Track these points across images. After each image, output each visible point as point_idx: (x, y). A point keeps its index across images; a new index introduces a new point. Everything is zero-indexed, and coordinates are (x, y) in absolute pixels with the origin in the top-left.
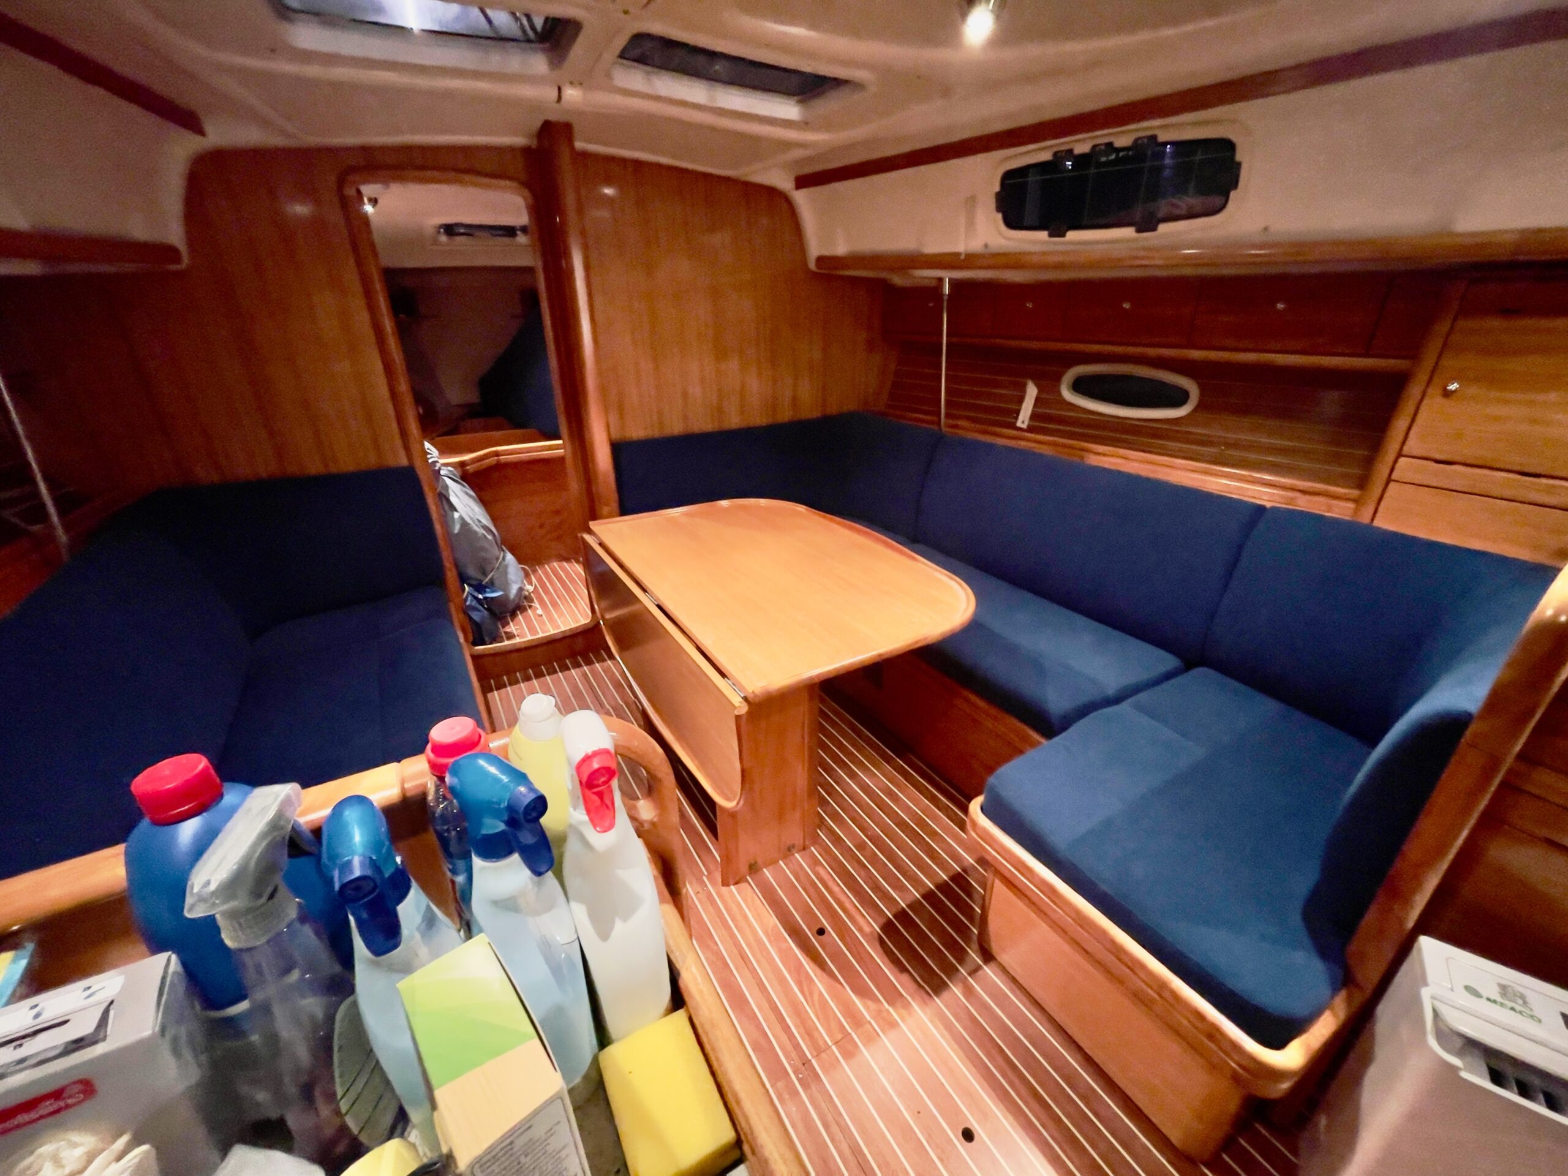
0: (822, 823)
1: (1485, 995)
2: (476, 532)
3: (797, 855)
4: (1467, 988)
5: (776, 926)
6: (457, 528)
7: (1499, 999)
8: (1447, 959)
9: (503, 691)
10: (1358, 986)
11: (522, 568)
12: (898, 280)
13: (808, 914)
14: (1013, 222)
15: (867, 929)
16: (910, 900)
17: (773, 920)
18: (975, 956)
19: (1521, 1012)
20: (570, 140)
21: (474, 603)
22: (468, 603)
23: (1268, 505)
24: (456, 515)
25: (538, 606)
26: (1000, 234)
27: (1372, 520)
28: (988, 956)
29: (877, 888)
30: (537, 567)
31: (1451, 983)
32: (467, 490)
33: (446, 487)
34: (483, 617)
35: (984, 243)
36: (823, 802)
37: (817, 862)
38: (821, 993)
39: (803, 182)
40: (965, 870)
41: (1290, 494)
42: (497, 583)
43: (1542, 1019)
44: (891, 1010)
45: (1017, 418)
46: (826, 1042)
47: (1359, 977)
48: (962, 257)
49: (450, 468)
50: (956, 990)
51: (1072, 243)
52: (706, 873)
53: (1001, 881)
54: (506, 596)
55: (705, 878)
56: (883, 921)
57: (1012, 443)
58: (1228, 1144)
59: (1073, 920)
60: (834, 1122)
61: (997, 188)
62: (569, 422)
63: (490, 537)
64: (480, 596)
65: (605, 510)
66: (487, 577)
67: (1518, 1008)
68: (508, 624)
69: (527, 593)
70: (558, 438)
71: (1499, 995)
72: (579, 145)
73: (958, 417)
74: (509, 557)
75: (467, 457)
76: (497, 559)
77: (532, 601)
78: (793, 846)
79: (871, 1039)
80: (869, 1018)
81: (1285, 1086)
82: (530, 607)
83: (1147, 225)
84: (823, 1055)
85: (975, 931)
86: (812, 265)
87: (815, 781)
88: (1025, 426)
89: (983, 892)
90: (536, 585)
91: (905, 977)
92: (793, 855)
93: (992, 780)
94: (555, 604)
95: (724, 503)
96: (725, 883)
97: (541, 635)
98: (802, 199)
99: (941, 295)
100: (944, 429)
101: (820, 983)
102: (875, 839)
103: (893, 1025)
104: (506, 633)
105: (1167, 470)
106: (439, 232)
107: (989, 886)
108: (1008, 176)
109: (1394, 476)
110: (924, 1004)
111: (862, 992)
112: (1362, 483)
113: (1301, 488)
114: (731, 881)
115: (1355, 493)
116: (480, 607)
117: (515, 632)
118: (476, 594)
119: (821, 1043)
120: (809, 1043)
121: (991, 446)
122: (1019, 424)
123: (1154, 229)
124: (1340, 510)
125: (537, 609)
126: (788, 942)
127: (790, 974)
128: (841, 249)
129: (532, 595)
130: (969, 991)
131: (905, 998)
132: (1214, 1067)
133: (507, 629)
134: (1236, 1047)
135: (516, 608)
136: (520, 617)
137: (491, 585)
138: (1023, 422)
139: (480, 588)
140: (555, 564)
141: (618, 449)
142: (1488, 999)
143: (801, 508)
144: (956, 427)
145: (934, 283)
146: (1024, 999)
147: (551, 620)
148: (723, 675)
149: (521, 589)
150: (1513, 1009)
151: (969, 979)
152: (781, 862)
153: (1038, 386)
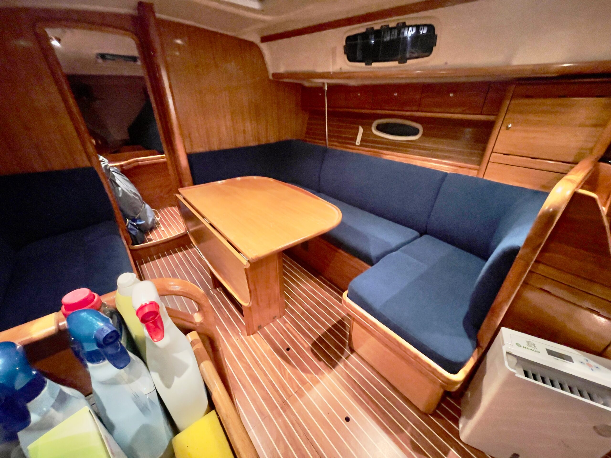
0: (287, 306)
1: (522, 346)
2: (130, 196)
3: (277, 320)
4: (517, 344)
5: (270, 349)
6: (120, 195)
7: (527, 347)
8: (510, 334)
9: (148, 264)
10: (481, 347)
11: (154, 211)
12: (307, 84)
13: (282, 343)
14: (352, 58)
15: (306, 346)
16: (322, 332)
17: (269, 347)
18: (347, 351)
19: (534, 350)
20: (153, 13)
21: (132, 227)
22: (129, 227)
23: (448, 172)
24: (120, 189)
25: (162, 226)
26: (346, 64)
27: (483, 177)
28: (352, 351)
29: (310, 329)
30: (161, 210)
31: (512, 343)
32: (124, 177)
33: (114, 176)
34: (137, 233)
35: (340, 68)
36: (287, 298)
37: (285, 322)
38: (289, 374)
39: (264, 39)
40: (342, 318)
41: (455, 168)
42: (142, 217)
43: (540, 352)
44: (317, 376)
45: (356, 141)
46: (291, 392)
47: (481, 345)
48: (331, 73)
49: (115, 168)
50: (341, 365)
51: (374, 68)
52: (240, 331)
53: (356, 322)
54: (147, 223)
55: (240, 334)
56: (312, 342)
57: (354, 151)
58: (439, 406)
59: (383, 335)
60: (296, 423)
61: (344, 43)
62: (167, 146)
63: (137, 198)
64: (135, 224)
65: (186, 183)
66: (137, 215)
67: (533, 349)
68: (149, 235)
69: (157, 221)
70: (162, 153)
71: (527, 345)
72: (158, 15)
73: (333, 141)
74: (147, 206)
75: (123, 163)
76: (141, 207)
77: (159, 224)
78: (276, 317)
79: (309, 389)
80: (308, 381)
81: (459, 386)
82: (158, 227)
83: (403, 60)
84: (291, 398)
85: (347, 342)
86: (271, 77)
87: (283, 289)
88: (359, 144)
89: (349, 326)
90: (160, 218)
91: (322, 363)
92: (276, 320)
93: (351, 284)
94: (170, 225)
95: (238, 179)
96: (249, 335)
97: (164, 239)
98: (264, 47)
99: (324, 90)
100: (328, 146)
101: (288, 370)
102: (308, 310)
103: (318, 382)
104: (148, 239)
105: (411, 160)
106: (97, 58)
107: (351, 324)
108: (349, 39)
109: (490, 160)
110: (329, 372)
111: (305, 371)
112: (480, 163)
113: (460, 166)
114: (251, 334)
115: (477, 167)
116: (135, 228)
117: (152, 238)
118: (132, 223)
119: (290, 393)
120: (285, 393)
121: (347, 152)
122: (357, 144)
123: (405, 62)
124: (473, 174)
125: (162, 227)
126: (275, 355)
127: (276, 367)
128: (282, 70)
129: (159, 222)
130: (346, 365)
131: (322, 371)
132: (434, 382)
133: (149, 237)
134: (441, 375)
135: (152, 228)
136: (154, 231)
137: (140, 219)
138: (358, 143)
139: (134, 220)
140: (169, 208)
141: (190, 157)
142: (523, 347)
143: (272, 180)
144: (332, 145)
145: (321, 85)
146: (366, 365)
147: (169, 232)
148: (239, 252)
149: (154, 220)
150: (531, 349)
151: (346, 360)
152: (271, 324)
153: (363, 128)
